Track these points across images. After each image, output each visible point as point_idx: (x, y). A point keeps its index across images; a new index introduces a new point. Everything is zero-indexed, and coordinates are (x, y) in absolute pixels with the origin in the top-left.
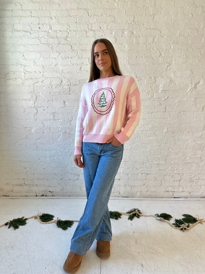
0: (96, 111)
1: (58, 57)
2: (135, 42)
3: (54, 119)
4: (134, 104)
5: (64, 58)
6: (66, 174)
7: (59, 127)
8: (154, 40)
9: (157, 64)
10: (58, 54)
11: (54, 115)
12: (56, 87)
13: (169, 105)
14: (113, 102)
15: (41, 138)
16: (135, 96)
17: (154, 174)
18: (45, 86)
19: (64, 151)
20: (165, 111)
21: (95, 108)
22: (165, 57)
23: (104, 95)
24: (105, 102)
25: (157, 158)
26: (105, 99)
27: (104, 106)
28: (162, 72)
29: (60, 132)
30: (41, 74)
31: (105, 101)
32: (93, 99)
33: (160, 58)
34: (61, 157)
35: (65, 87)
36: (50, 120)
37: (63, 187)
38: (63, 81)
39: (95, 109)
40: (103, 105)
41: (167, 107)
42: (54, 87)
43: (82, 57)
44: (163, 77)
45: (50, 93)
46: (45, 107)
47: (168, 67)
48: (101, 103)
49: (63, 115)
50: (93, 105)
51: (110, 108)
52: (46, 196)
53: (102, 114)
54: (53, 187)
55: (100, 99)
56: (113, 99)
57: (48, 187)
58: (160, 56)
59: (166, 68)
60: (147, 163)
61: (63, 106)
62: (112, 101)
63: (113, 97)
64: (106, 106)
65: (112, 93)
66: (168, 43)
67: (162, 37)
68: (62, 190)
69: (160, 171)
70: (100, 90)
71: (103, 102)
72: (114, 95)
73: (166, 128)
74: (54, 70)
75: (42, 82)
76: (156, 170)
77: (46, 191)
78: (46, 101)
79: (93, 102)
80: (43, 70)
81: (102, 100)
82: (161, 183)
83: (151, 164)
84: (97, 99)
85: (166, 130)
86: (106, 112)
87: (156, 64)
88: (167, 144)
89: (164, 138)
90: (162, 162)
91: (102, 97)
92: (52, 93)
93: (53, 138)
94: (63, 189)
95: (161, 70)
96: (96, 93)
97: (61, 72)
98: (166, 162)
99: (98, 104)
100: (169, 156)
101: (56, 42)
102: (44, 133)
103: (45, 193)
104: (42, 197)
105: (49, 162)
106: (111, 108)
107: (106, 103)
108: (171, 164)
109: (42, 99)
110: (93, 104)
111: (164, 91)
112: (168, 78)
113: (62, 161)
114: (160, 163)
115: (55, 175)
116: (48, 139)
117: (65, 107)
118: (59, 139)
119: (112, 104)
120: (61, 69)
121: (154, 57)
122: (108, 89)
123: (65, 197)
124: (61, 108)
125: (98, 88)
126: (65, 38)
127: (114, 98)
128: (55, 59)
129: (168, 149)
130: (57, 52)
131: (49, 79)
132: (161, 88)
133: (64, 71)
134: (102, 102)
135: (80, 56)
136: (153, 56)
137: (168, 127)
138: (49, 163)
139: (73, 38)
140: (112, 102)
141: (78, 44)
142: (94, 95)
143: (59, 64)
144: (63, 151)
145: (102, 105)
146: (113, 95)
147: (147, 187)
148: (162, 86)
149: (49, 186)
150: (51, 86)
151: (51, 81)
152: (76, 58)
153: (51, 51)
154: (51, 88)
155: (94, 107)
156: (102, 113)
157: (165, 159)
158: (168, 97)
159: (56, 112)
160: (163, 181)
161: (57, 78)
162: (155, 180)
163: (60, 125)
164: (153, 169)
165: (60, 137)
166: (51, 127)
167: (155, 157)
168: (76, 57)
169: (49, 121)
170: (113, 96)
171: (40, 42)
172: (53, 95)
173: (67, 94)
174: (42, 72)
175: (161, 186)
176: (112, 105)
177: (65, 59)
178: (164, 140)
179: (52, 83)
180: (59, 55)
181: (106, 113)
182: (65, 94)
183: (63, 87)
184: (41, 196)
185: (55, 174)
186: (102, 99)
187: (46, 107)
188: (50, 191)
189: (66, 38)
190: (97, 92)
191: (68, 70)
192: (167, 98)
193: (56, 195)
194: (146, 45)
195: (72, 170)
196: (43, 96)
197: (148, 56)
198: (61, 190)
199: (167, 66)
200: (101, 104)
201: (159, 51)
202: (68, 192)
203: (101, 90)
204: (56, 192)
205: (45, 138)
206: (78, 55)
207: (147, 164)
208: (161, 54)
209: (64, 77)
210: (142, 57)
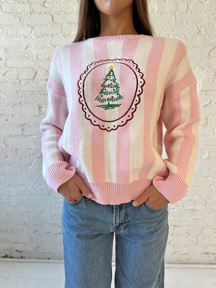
0: (91, 117)
1: (30, 34)
2: (156, 10)
3: (22, 135)
4: (185, 105)
5: (40, 35)
6: (42, 224)
7: (32, 149)
8: (188, 7)
9: (194, 47)
10: (30, 29)
11: (22, 127)
12: (27, 83)
13: (212, 115)
14: (139, 96)
15: (3, 166)
16: (188, 87)
17: (186, 226)
18: (8, 81)
19: (39, 187)
20: (206, 124)
21: (87, 111)
22: (207, 36)
23: (112, 77)
24: (115, 96)
25: (191, 200)
26: (117, 86)
27: (113, 106)
28: (201, 60)
29: (32, 157)
30: (3, 61)
31: (117, 93)
32: (81, 86)
33: (198, 38)
34: (35, 196)
35: (40, 83)
36: (16, 136)
37: (38, 244)
38: (37, 73)
39: (88, 113)
40: (111, 103)
41: (208, 117)
42: (23, 83)
43: (69, 35)
44: (203, 69)
45: (17, 92)
46: (8, 115)
47: (211, 53)
48: (106, 97)
49: (37, 128)
50: (84, 103)
51: (129, 113)
52: (12, 257)
53: (106, 127)
54: (23, 243)
55: (102, 86)
56: (139, 89)
57: (14, 243)
58: (198, 34)
59: (207, 54)
60: (176, 208)
61: (37, 114)
62: (138, 93)
63: (140, 85)
64: (118, 106)
65: (138, 74)
66: (212, 12)
67: (202, 3)
68: (37, 249)
69: (196, 221)
70: (101, 63)
71: (109, 96)
72: (141, 78)
73: (207, 152)
74: (24, 55)
75: (4, 75)
76: (190, 221)
77: (11, 249)
78: (10, 105)
79: (82, 94)
80: (6, 55)
81: (109, 90)
82: (197, 240)
83: (182, 210)
84: (93, 85)
85: (207, 155)
86: (116, 124)
87: (192, 47)
88: (208, 178)
89: (204, 168)
90: (199, 208)
91: (108, 82)
92: (20, 92)
93: (22, 166)
94: (38, 247)
95: (200, 57)
96: (90, 69)
97: (35, 59)
98: (206, 208)
99: (97, 99)
100: (211, 197)
101: (28, 10)
102: (7, 157)
103: (10, 252)
104: (5, 259)
105: (15, 204)
106: (133, 113)
107: (120, 97)
108: (214, 210)
109: (3, 103)
110: (82, 99)
111: (204, 92)
112: (211, 71)
113: (36, 203)
114: (197, 209)
115: (24, 226)
116: (14, 166)
117: (41, 115)
118: (31, 167)
119: (135, 102)
120: (35, 53)
121: (188, 36)
122: (124, 61)
123: (40, 260)
124: (34, 117)
125: (96, 57)
126: (42, 3)
127: (142, 87)
128: (26, 37)
129: (209, 186)
130: (28, 25)
131: (15, 70)
132: (200, 86)
133: (40, 57)
134: (106, 93)
135: (67, 33)
136: (186, 34)
137: (210, 149)
138: (14, 206)
139: (55, 3)
140: (137, 98)
141: (62, 12)
142: (85, 75)
143: (32, 45)
144: (37, 186)
145: (106, 103)
146: (139, 77)
147: (173, 246)
148: (201, 82)
149: (16, 243)
150: (18, 81)
151: (18, 73)
152: (59, 36)
153: (20, 25)
154: (18, 84)
155: (85, 107)
156: (107, 125)
157: (204, 202)
158: (211, 101)
159: (25, 124)
160: (200, 237)
161: (28, 69)
162: (187, 235)
163: (33, 145)
164: (184, 218)
165: (33, 164)
166: (17, 149)
167: (189, 198)
168: (60, 34)
169: (15, 138)
170: (140, 80)
171: (1, 10)
172: (22, 96)
173: (44, 94)
174: (4, 59)
175: (196, 245)
176: (136, 105)
177: (41, 37)
178: (204, 172)
179: (20, 77)
180: (32, 32)
181: (118, 126)
182: (41, 95)
183: (37, 83)
184: (4, 257)
185: (25, 224)
186: (109, 86)
187: (10, 116)
188: (17, 250)
189: (44, 3)
190: (92, 66)
191: (47, 55)
192: (209, 104)
193: (27, 257)
194: (175, 16)
195: (52, 217)
196: (5, 98)
197: (178, 35)
198: (34, 249)
199: (210, 51)
200: (104, 100)
201: (197, 25)
202: (45, 253)
203: (104, 62)
204: (27, 252)
205: (9, 166)
206: (62, 32)
207: (175, 210)
208: (200, 32)
209: (39, 67)
210: (168, 35)
